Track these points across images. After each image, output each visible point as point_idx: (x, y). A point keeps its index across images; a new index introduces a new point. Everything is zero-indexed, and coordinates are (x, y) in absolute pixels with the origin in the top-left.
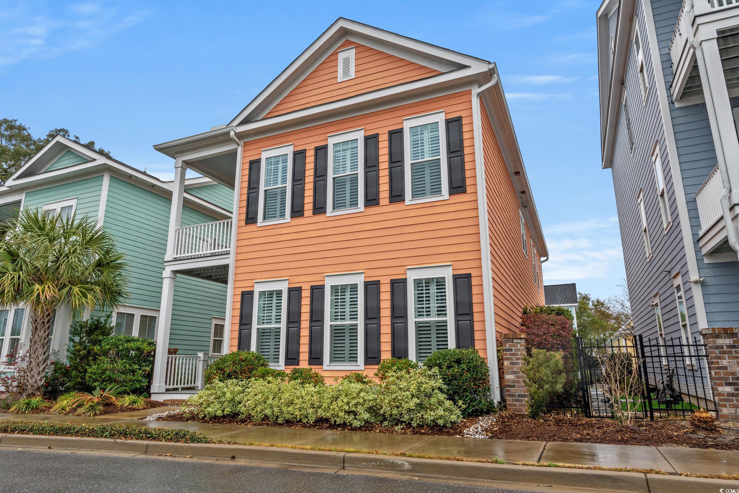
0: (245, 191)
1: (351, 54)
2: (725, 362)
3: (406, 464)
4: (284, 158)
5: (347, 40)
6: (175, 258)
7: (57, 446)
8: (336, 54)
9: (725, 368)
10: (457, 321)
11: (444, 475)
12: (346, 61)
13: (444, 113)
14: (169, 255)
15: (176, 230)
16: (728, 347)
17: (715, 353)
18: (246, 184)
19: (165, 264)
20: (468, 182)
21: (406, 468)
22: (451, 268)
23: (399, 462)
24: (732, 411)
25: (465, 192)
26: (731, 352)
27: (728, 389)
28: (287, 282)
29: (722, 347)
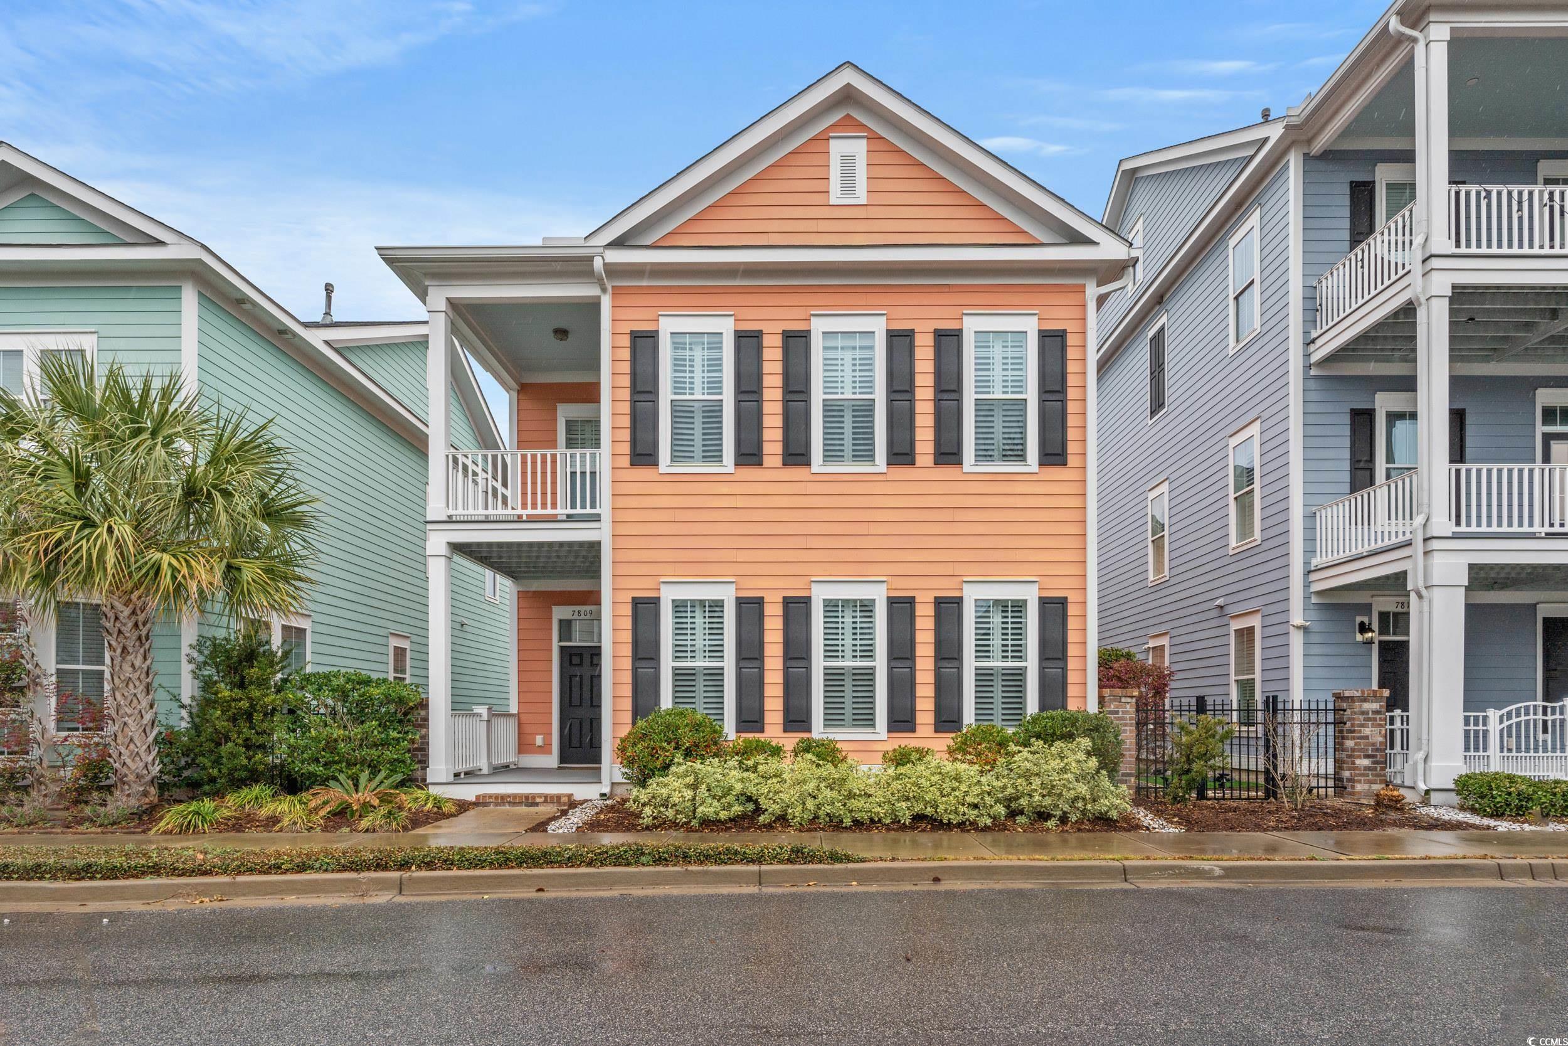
0: (626, 394)
1: (858, 148)
2: (1367, 731)
3: (1217, 869)
4: (716, 339)
5: (848, 115)
6: (450, 517)
7: (553, 887)
8: (823, 138)
9: (1367, 737)
10: (1042, 669)
11: (1270, 878)
12: (848, 161)
13: (1036, 317)
14: (436, 508)
15: (447, 456)
16: (1374, 712)
17: (1359, 720)
18: (626, 381)
19: (429, 526)
20: (1072, 448)
21: (1216, 875)
22: (1036, 587)
23: (1207, 868)
24: (1366, 787)
25: (1064, 464)
26: (1375, 719)
27: (1366, 762)
28: (733, 586)
29: (1367, 713)
